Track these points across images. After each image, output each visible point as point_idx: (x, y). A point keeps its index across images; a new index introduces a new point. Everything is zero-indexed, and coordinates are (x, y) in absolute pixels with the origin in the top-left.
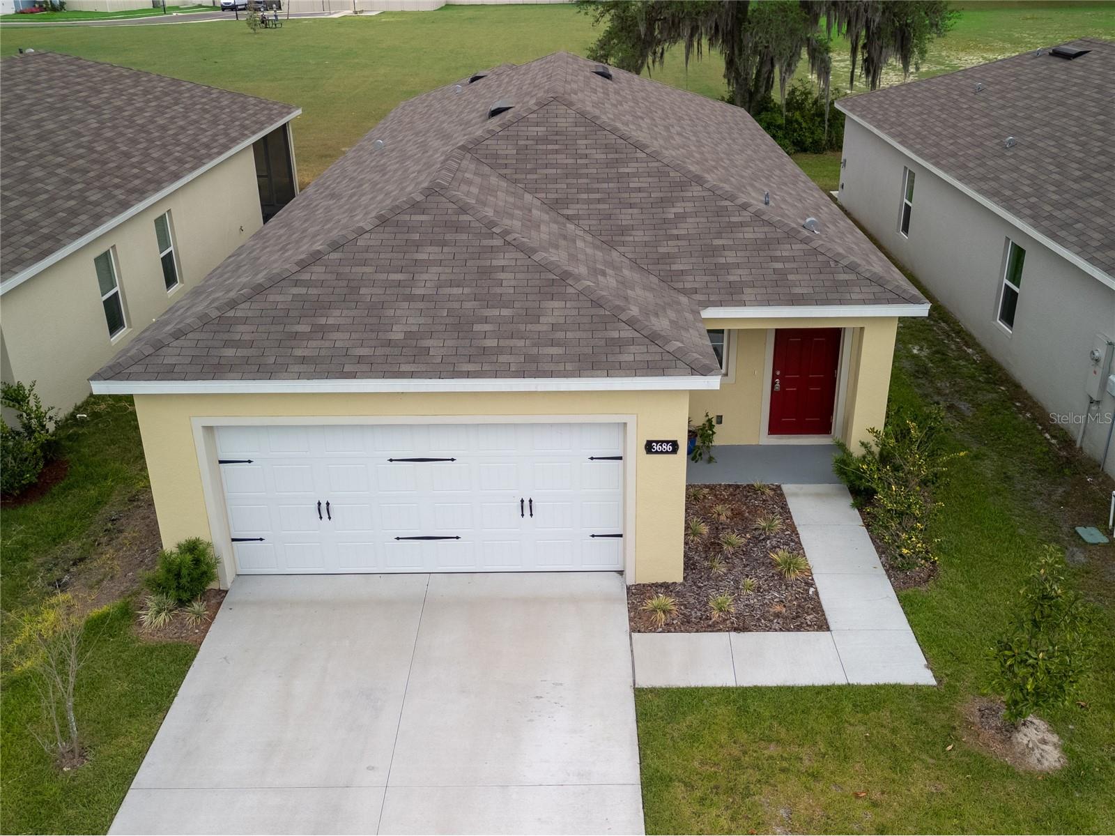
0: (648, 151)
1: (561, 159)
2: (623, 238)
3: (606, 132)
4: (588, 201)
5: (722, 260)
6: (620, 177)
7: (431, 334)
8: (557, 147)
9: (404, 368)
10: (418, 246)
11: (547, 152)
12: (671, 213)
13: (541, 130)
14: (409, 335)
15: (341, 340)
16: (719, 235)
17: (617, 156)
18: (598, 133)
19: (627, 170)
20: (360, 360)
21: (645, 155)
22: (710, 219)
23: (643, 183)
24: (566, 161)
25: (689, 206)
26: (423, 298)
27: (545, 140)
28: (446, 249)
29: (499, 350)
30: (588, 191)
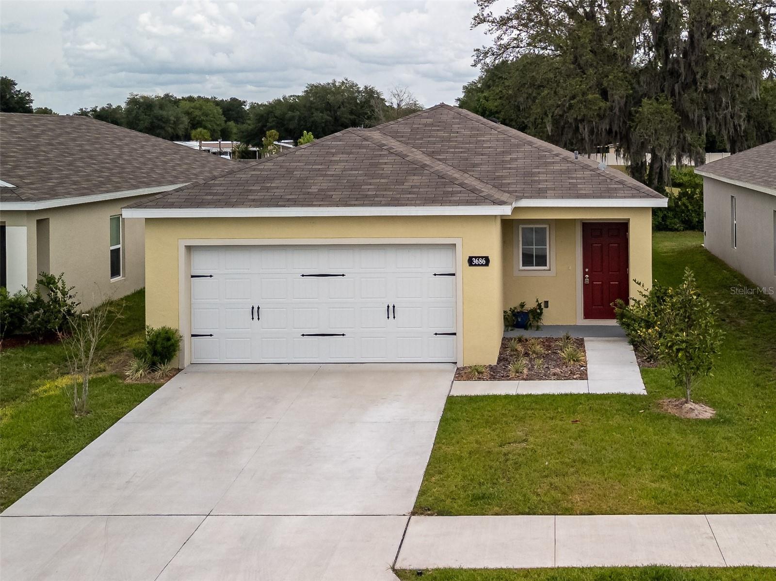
0: (499, 130)
1: (441, 134)
2: (473, 169)
3: (473, 122)
4: (454, 153)
5: (536, 178)
6: (477, 142)
7: (335, 190)
8: (438, 128)
9: (314, 203)
10: (333, 154)
11: (431, 131)
12: (508, 158)
13: (429, 121)
14: (320, 190)
15: (278, 192)
16: (537, 167)
17: (478, 132)
18: (467, 122)
19: (483, 139)
20: (289, 200)
21: (497, 132)
22: (533, 160)
23: (493, 144)
24: (443, 135)
25: (520, 155)
26: (332, 175)
27: (432, 125)
28: (351, 156)
29: (376, 196)
30: (455, 147)
